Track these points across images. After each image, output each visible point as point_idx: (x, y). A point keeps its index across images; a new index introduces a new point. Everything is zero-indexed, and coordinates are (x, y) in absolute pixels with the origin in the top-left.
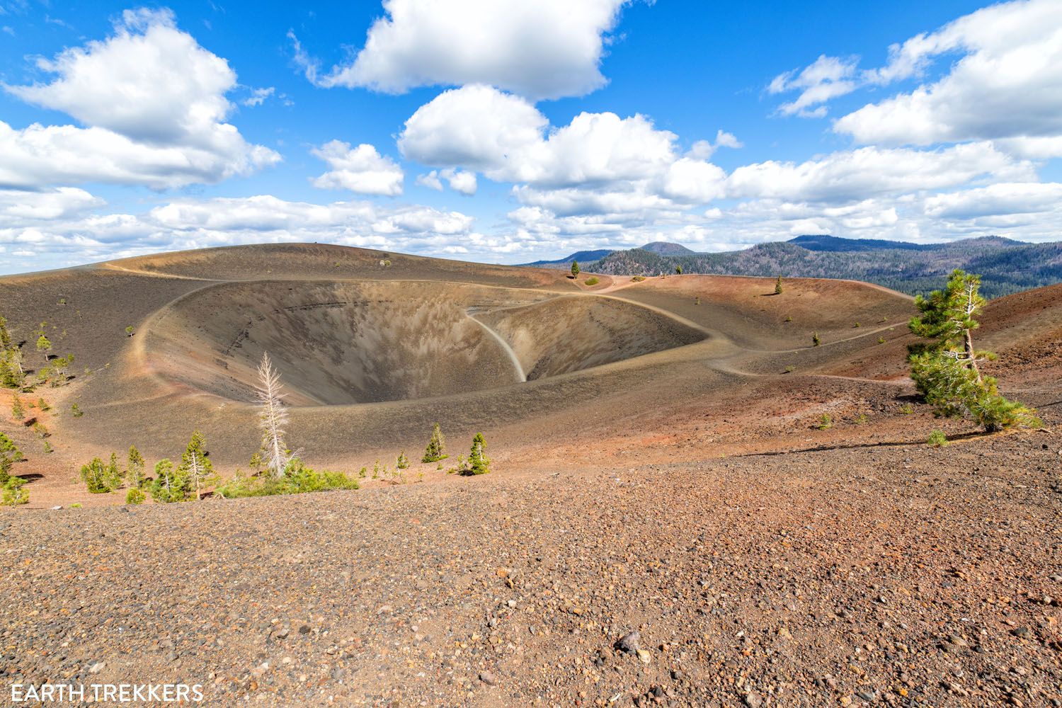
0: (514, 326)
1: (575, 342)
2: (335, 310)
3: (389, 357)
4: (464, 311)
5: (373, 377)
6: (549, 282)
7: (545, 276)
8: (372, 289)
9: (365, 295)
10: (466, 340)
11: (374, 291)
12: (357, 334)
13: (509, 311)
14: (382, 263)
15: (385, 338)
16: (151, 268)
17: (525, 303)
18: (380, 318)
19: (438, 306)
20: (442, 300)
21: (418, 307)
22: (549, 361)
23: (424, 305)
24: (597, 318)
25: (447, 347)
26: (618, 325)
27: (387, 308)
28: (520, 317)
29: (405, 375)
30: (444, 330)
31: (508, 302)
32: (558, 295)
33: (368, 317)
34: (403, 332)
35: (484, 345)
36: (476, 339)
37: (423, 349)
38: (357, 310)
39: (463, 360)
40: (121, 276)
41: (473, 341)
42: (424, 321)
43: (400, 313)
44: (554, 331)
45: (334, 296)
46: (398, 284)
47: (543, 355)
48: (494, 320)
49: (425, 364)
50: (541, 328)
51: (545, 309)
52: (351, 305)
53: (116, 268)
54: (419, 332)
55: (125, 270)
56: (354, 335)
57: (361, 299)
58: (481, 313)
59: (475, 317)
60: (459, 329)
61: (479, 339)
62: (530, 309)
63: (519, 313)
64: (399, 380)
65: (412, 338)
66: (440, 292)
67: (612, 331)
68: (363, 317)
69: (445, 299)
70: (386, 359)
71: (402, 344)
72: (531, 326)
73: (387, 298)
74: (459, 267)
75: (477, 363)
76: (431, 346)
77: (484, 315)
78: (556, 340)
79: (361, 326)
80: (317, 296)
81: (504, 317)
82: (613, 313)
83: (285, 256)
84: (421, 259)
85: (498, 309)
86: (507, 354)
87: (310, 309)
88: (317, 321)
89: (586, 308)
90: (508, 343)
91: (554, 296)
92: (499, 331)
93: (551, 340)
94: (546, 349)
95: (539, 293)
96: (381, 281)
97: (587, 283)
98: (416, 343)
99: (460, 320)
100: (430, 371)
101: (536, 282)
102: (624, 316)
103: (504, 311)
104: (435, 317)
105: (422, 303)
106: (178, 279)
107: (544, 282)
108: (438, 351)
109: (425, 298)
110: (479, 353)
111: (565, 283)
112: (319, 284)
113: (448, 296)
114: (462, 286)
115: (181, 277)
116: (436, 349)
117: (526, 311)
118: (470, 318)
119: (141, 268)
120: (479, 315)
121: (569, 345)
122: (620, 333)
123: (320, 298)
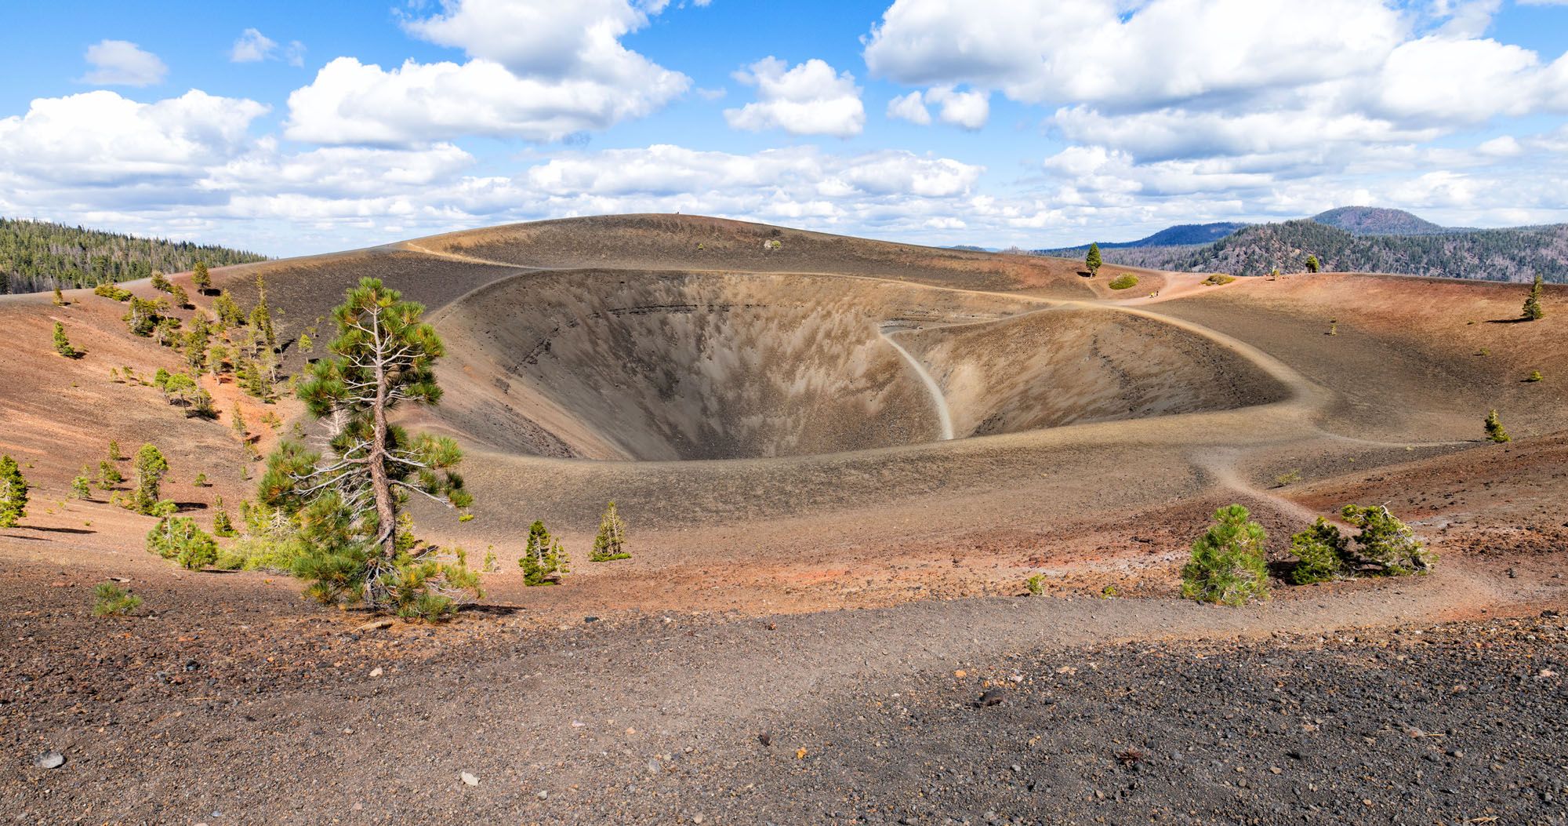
0: (956, 356)
1: (1054, 392)
2: (679, 315)
3: (745, 395)
4: (877, 327)
5: (715, 423)
6: (1042, 282)
7: (1036, 271)
8: (738, 285)
9: (727, 294)
10: (870, 376)
11: (743, 290)
12: (704, 355)
13: (952, 331)
14: (768, 245)
15: (744, 364)
16: (456, 249)
17: (984, 318)
18: (743, 331)
19: (837, 317)
20: (845, 307)
21: (804, 317)
22: (1002, 421)
23: (814, 314)
24: (1104, 351)
25: (837, 385)
26: (1141, 367)
27: (757, 317)
28: (969, 341)
29: (764, 424)
30: (838, 356)
31: (953, 315)
32: (1046, 305)
33: (726, 329)
34: (773, 356)
35: (898, 386)
36: (887, 375)
37: (799, 386)
38: (711, 318)
39: (859, 408)
40: (421, 260)
41: (881, 378)
42: (810, 340)
43: (774, 325)
44: (1023, 369)
45: (681, 294)
46: (781, 278)
47: (994, 411)
48: (922, 345)
49: (798, 409)
50: (1002, 362)
51: (1016, 330)
52: (703, 309)
53: (418, 249)
54: (798, 357)
55: (427, 251)
56: (699, 356)
57: (720, 301)
58: (904, 332)
59: (894, 337)
60: (861, 359)
61: (892, 376)
62: (991, 328)
63: (970, 335)
64: (752, 432)
65: (786, 366)
66: (845, 294)
67: (1126, 377)
68: (718, 330)
69: (851, 306)
70: (740, 397)
71: (769, 374)
72: (985, 359)
73: (759, 300)
74: (889, 253)
75: (881, 416)
76: (813, 381)
77: (908, 335)
78: (1021, 387)
79: (712, 342)
80: (657, 294)
81: (941, 341)
82: (1136, 343)
83: (630, 232)
84: (828, 239)
85: (935, 326)
86: (934, 404)
87: (644, 312)
88: (650, 332)
89: (1090, 331)
90: (940, 387)
91: (1039, 306)
92: (928, 365)
93: (1013, 386)
94: (1001, 401)
95: (1013, 301)
96: (756, 274)
97: (1111, 286)
98: (790, 375)
99: (868, 341)
100: (802, 422)
101: (1016, 281)
102: (1158, 350)
103: (943, 330)
104: (828, 335)
105: (812, 311)
106: (484, 265)
107: (1032, 281)
108: (822, 391)
109: (818, 303)
110: (888, 400)
111: (1071, 284)
112: (663, 276)
113: (856, 301)
114: (883, 285)
115: (489, 262)
116: (820, 387)
117: (982, 331)
118: (884, 339)
119: (446, 249)
120: (901, 336)
121: (1041, 398)
122: (1140, 383)
123: (662, 297)
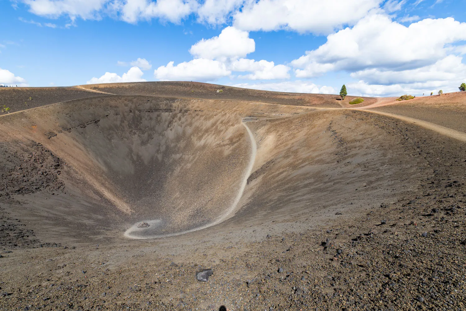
0: (268, 132)
2: (167, 113)
3: (179, 146)
4: (242, 119)
5: (160, 157)
6: (319, 103)
7: (318, 99)
8: (195, 103)
9: (190, 106)
10: (231, 139)
11: (196, 105)
12: (169, 129)
13: (270, 121)
14: (218, 91)
15: (184, 133)
16: (95, 88)
17: (287, 115)
18: (189, 120)
19: (228, 115)
20: (233, 112)
21: (215, 115)
23: (220, 114)
25: (217, 142)
26: (351, 136)
27: (197, 115)
28: (276, 125)
29: (180, 158)
30: (222, 131)
31: (273, 114)
32: (315, 109)
33: (183, 119)
34: (197, 130)
35: (240, 144)
36: (238, 139)
37: (202, 142)
38: (179, 115)
39: (221, 152)
41: (234, 141)
42: (213, 125)
43: (202, 118)
44: (294, 137)
45: (171, 106)
46: (213, 101)
47: (273, 157)
48: (255, 127)
49: (197, 152)
50: (286, 134)
51: (297, 120)
52: (177, 111)
54: (207, 131)
55: (83, 88)
56: (167, 129)
57: (185, 109)
58: (251, 121)
59: (247, 124)
60: (231, 132)
61: (239, 140)
62: (287, 119)
63: (277, 122)
64: (175, 161)
65: (200, 134)
66: (235, 107)
67: (342, 142)
68: (180, 119)
69: (235, 111)
70: (176, 146)
71: (192, 137)
72: (280, 133)
73: (201, 109)
74: (261, 93)
75: (228, 157)
76: (208, 141)
77: (253, 122)
78: (289, 146)
79: (175, 124)
80: (161, 105)
81: (265, 125)
82: (352, 124)
84: (241, 89)
85: (265, 119)
86: (251, 153)
87: (152, 112)
88: (151, 119)
89: (330, 119)
90: (257, 145)
91: (311, 110)
92: (256, 134)
93: (287, 145)
94: (278, 153)
95: (301, 108)
96: (204, 100)
97: (350, 103)
98: (200, 138)
99: (236, 125)
100: (196, 158)
101: (308, 102)
102: (364, 127)
103: (267, 120)
104: (222, 122)
105: (220, 113)
107: (315, 102)
108: (210, 144)
109: (223, 110)
110: (234, 150)
111: (332, 103)
112: (167, 99)
113: (238, 109)
114: (250, 103)
115: (103, 93)
116: (210, 143)
117: (283, 121)
118: (243, 124)
119: (91, 88)
120: (250, 123)
122: (349, 145)
123: (163, 106)
